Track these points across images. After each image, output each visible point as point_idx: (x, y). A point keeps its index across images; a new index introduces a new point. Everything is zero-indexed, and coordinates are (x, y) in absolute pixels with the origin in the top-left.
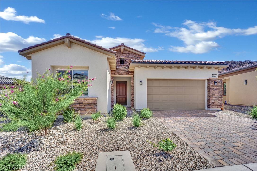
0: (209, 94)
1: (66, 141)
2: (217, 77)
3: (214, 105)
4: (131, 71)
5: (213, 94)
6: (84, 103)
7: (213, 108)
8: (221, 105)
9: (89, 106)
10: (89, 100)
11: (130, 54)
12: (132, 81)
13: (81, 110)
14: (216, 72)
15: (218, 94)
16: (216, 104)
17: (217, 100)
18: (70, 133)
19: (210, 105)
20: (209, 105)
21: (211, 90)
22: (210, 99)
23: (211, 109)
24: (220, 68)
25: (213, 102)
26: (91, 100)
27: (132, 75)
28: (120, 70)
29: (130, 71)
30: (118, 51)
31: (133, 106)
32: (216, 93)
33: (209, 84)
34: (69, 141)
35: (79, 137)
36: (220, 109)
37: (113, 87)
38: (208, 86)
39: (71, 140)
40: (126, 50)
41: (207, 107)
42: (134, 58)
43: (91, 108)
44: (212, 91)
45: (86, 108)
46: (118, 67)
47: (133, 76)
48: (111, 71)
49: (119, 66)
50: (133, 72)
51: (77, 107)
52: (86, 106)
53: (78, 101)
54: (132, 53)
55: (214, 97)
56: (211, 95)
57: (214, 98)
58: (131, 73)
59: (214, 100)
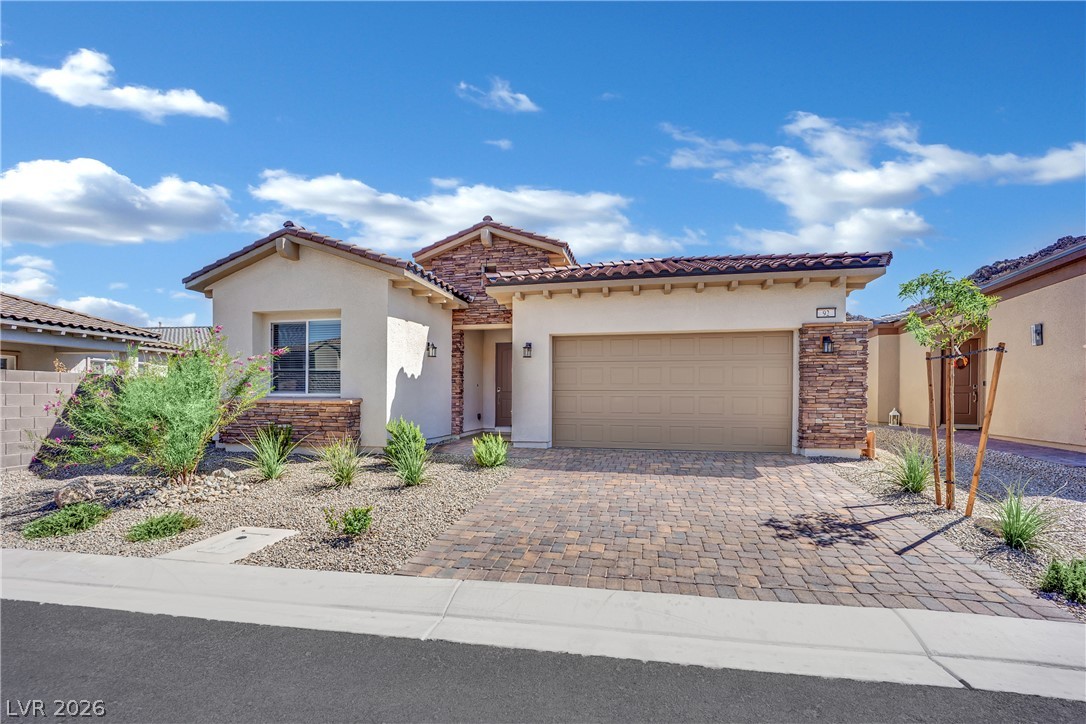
0: (801, 390)
2: (841, 318)
5: (819, 391)
6: (319, 414)
9: (332, 424)
10: (332, 405)
14: (838, 296)
15: (845, 391)
17: (837, 415)
19: (806, 436)
20: (801, 435)
21: (811, 374)
22: (804, 411)
23: (810, 452)
25: (819, 421)
30: (474, 244)
32: (836, 384)
33: (802, 347)
36: (856, 453)
38: (801, 358)
41: (796, 444)
44: (811, 378)
48: (454, 311)
49: (479, 294)
51: (305, 425)
52: (326, 424)
53: (305, 408)
55: (822, 401)
56: (811, 393)
57: (824, 408)
59: (821, 415)
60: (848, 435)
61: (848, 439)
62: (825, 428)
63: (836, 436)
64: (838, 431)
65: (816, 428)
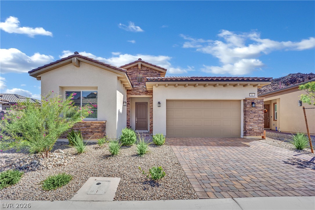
0: (245, 118)
1: (63, 164)
2: (256, 96)
3: (252, 132)
4: (150, 91)
5: (250, 119)
6: (91, 126)
7: (250, 136)
8: (262, 132)
9: (96, 130)
10: (96, 123)
11: (148, 71)
12: (151, 102)
13: (88, 134)
14: (255, 90)
15: (257, 119)
16: (255, 131)
17: (256, 126)
18: (69, 157)
19: (247, 132)
20: (245, 132)
21: (248, 113)
22: (246, 125)
23: (248, 137)
24: (259, 85)
25: (251, 128)
26: (99, 123)
27: (150, 95)
28: (137, 89)
29: (148, 91)
30: (135, 67)
31: (152, 131)
32: (255, 116)
33: (245, 105)
34: (65, 164)
35: (78, 162)
36: (260, 137)
37: (129, 110)
38: (244, 108)
39: (68, 164)
40: (144, 66)
41: (243, 135)
42: (153, 75)
43: (98, 132)
44: (249, 115)
45: (93, 132)
46: (134, 86)
47: (152, 96)
48: (127, 90)
49: (136, 85)
50: (151, 92)
51: (85, 130)
52: (94, 130)
53: (85, 124)
54: (151, 69)
55: (251, 121)
56: (248, 119)
57: (252, 124)
58: (150, 92)
59: (251, 126)
60: (259, 132)
61: (259, 133)
62: (252, 130)
63: (255, 132)
64: (256, 131)
65: (250, 130)
